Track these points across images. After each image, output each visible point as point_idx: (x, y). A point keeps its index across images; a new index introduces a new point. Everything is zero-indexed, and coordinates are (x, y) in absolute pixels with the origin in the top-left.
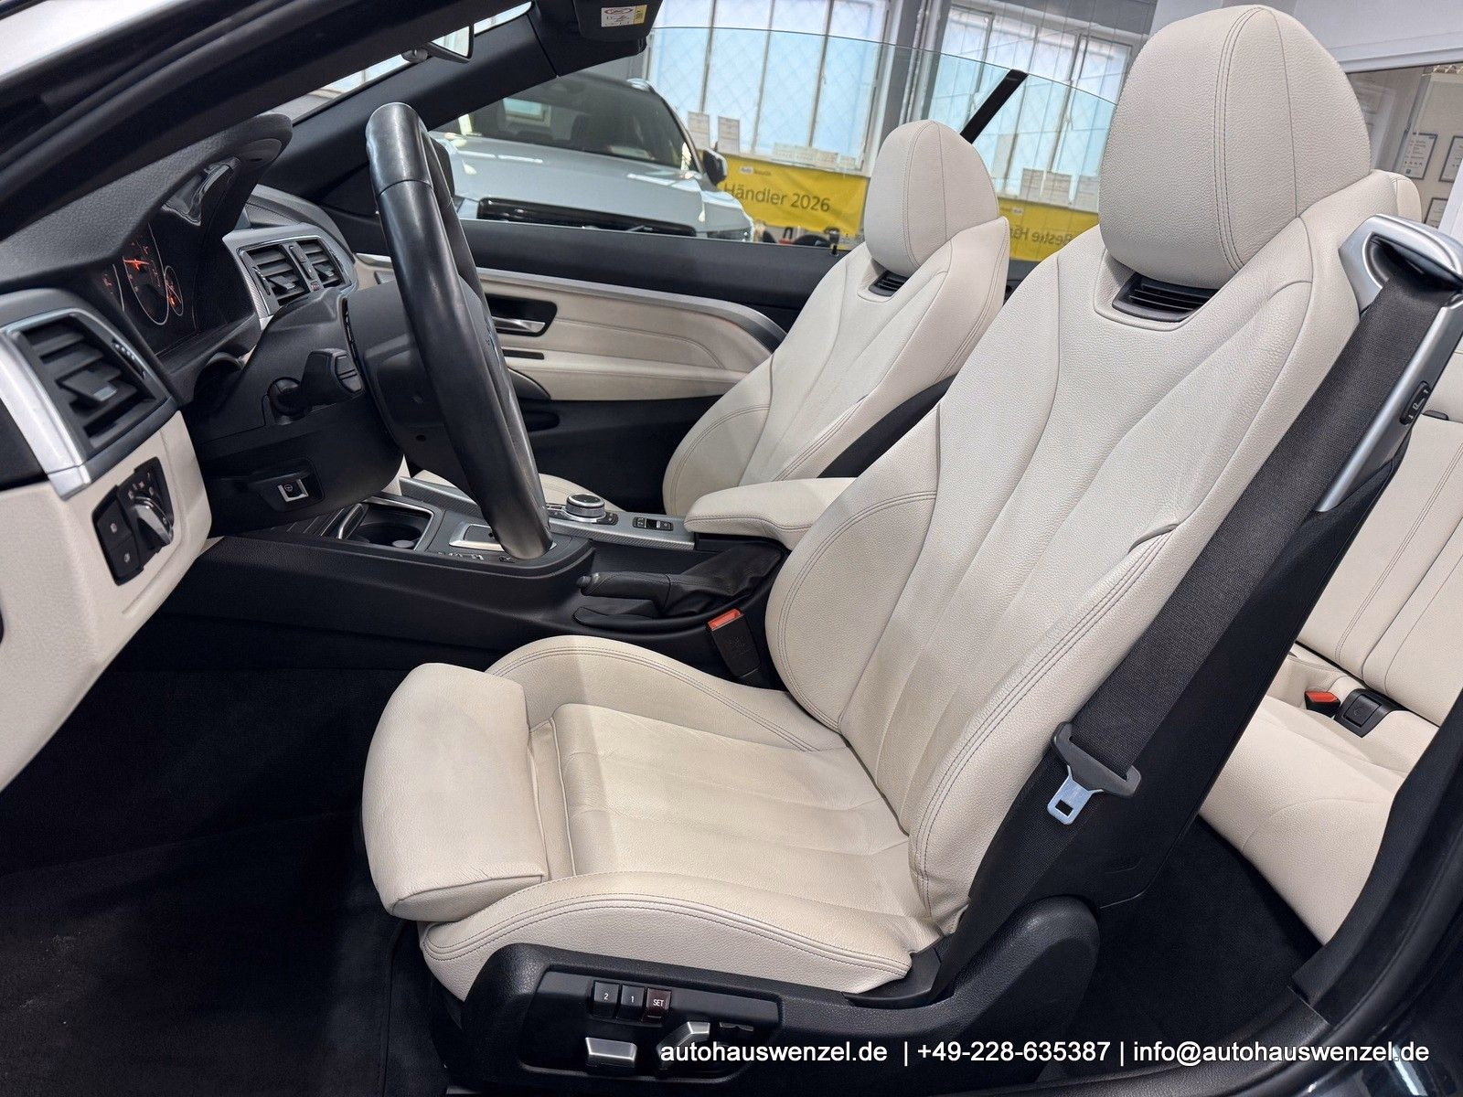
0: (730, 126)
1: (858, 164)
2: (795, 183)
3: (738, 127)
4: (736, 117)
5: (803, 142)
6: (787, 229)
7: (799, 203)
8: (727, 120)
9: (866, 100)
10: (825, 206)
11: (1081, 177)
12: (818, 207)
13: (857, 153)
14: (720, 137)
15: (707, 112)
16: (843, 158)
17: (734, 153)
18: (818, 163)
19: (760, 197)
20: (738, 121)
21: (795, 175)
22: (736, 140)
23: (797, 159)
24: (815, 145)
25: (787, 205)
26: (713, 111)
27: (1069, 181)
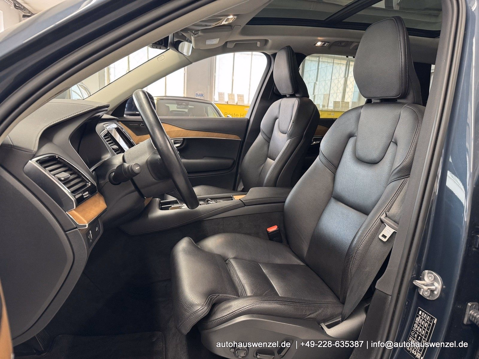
0: (241, 97)
3: (243, 97)
4: (243, 94)
8: (240, 95)
11: (353, 102)
14: (238, 100)
15: (233, 93)
17: (243, 104)
20: (243, 95)
22: (243, 101)
26: (236, 93)
27: (349, 104)
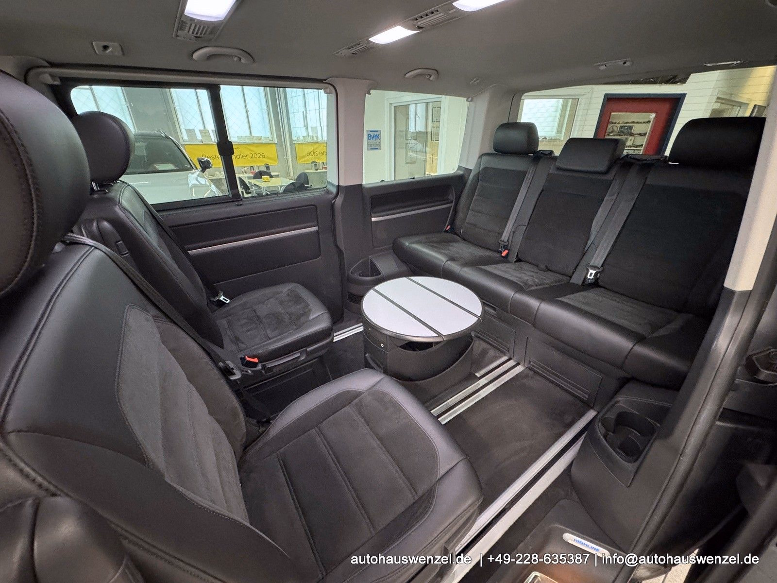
1: (270, 138)
2: (250, 150)
5: (248, 134)
6: (251, 167)
7: (253, 157)
9: (266, 116)
10: (263, 156)
12: (261, 156)
13: (269, 135)
16: (265, 138)
18: (256, 141)
19: (238, 157)
21: (248, 147)
23: (247, 141)
24: (253, 135)
25: (249, 158)
